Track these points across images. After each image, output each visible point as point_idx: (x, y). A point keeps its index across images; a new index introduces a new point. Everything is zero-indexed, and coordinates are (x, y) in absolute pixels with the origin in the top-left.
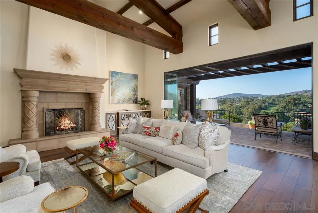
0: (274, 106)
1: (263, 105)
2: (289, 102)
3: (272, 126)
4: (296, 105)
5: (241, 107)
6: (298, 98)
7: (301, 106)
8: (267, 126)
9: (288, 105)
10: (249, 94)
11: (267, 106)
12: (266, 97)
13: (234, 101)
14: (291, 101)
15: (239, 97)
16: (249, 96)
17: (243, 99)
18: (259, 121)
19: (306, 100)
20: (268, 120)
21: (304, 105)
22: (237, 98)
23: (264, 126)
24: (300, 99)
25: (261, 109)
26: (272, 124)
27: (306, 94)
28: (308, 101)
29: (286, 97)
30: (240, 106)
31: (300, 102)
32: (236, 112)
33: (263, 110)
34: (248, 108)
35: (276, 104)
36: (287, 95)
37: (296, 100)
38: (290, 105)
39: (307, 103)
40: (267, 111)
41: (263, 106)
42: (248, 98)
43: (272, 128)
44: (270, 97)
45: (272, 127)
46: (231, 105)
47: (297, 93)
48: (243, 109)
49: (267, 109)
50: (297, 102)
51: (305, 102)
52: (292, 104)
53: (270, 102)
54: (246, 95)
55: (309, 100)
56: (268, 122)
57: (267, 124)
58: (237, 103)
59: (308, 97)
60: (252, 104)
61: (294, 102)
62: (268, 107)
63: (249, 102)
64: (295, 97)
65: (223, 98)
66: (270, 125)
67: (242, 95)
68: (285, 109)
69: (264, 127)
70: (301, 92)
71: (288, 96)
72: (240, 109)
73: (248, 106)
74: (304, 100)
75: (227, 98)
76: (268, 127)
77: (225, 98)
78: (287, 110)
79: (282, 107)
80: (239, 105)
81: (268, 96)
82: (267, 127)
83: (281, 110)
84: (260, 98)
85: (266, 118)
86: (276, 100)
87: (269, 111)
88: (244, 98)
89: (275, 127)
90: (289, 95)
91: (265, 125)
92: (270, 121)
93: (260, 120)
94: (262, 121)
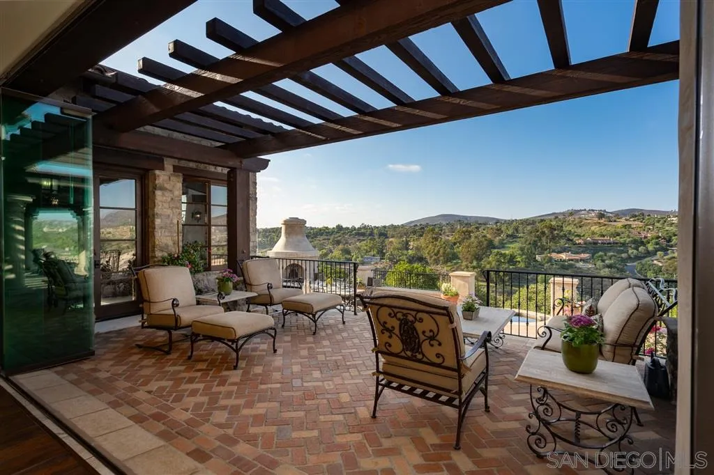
0: (516, 241)
1: (498, 238)
2: (543, 233)
3: (438, 355)
4: (553, 238)
5: (455, 244)
6: (558, 226)
7: (562, 242)
8: (420, 356)
9: (540, 240)
10: (471, 217)
11: (505, 241)
12: (503, 222)
13: (441, 230)
14: (546, 232)
15: (452, 222)
16: (472, 221)
17: (459, 227)
18: (387, 330)
19: (570, 229)
20: (418, 325)
21: (569, 240)
22: (447, 224)
23: (409, 353)
24: (562, 227)
25: (492, 248)
26: (437, 349)
27: (571, 218)
28: (575, 232)
29: (537, 224)
30: (453, 241)
31: (562, 234)
32: (444, 253)
33: (496, 250)
34: (469, 246)
35: (520, 237)
36: (539, 218)
37: (555, 230)
38: (544, 239)
39: (573, 234)
40: (503, 252)
41: (496, 241)
42: (468, 225)
43: (439, 366)
44: (510, 223)
45: (439, 361)
46: (436, 239)
47: (556, 215)
48: (458, 247)
49: (503, 247)
50: (556, 232)
51: (569, 234)
52: (547, 237)
53: (510, 232)
54: (466, 218)
55: (576, 230)
56: (422, 337)
57: (420, 346)
58: (448, 236)
59: (574, 223)
60: (476, 237)
61: (552, 233)
62: (506, 243)
63: (470, 232)
64: (554, 223)
65: (421, 225)
66: (430, 352)
67: (457, 219)
68: (535, 247)
69: (408, 358)
70: (563, 214)
71: (542, 221)
72: (452, 248)
73: (469, 241)
74: (567, 228)
75: (427, 225)
76: (425, 359)
77: (423, 223)
78: (540, 249)
79: (530, 244)
80: (450, 238)
81: (505, 221)
82: (420, 361)
83: (528, 249)
84: (491, 225)
85: (410, 318)
86: (520, 229)
87: (507, 252)
88: (461, 224)
89: (451, 362)
90: (542, 218)
91: (412, 350)
92: (428, 334)
93: (388, 326)
94: (397, 331)
